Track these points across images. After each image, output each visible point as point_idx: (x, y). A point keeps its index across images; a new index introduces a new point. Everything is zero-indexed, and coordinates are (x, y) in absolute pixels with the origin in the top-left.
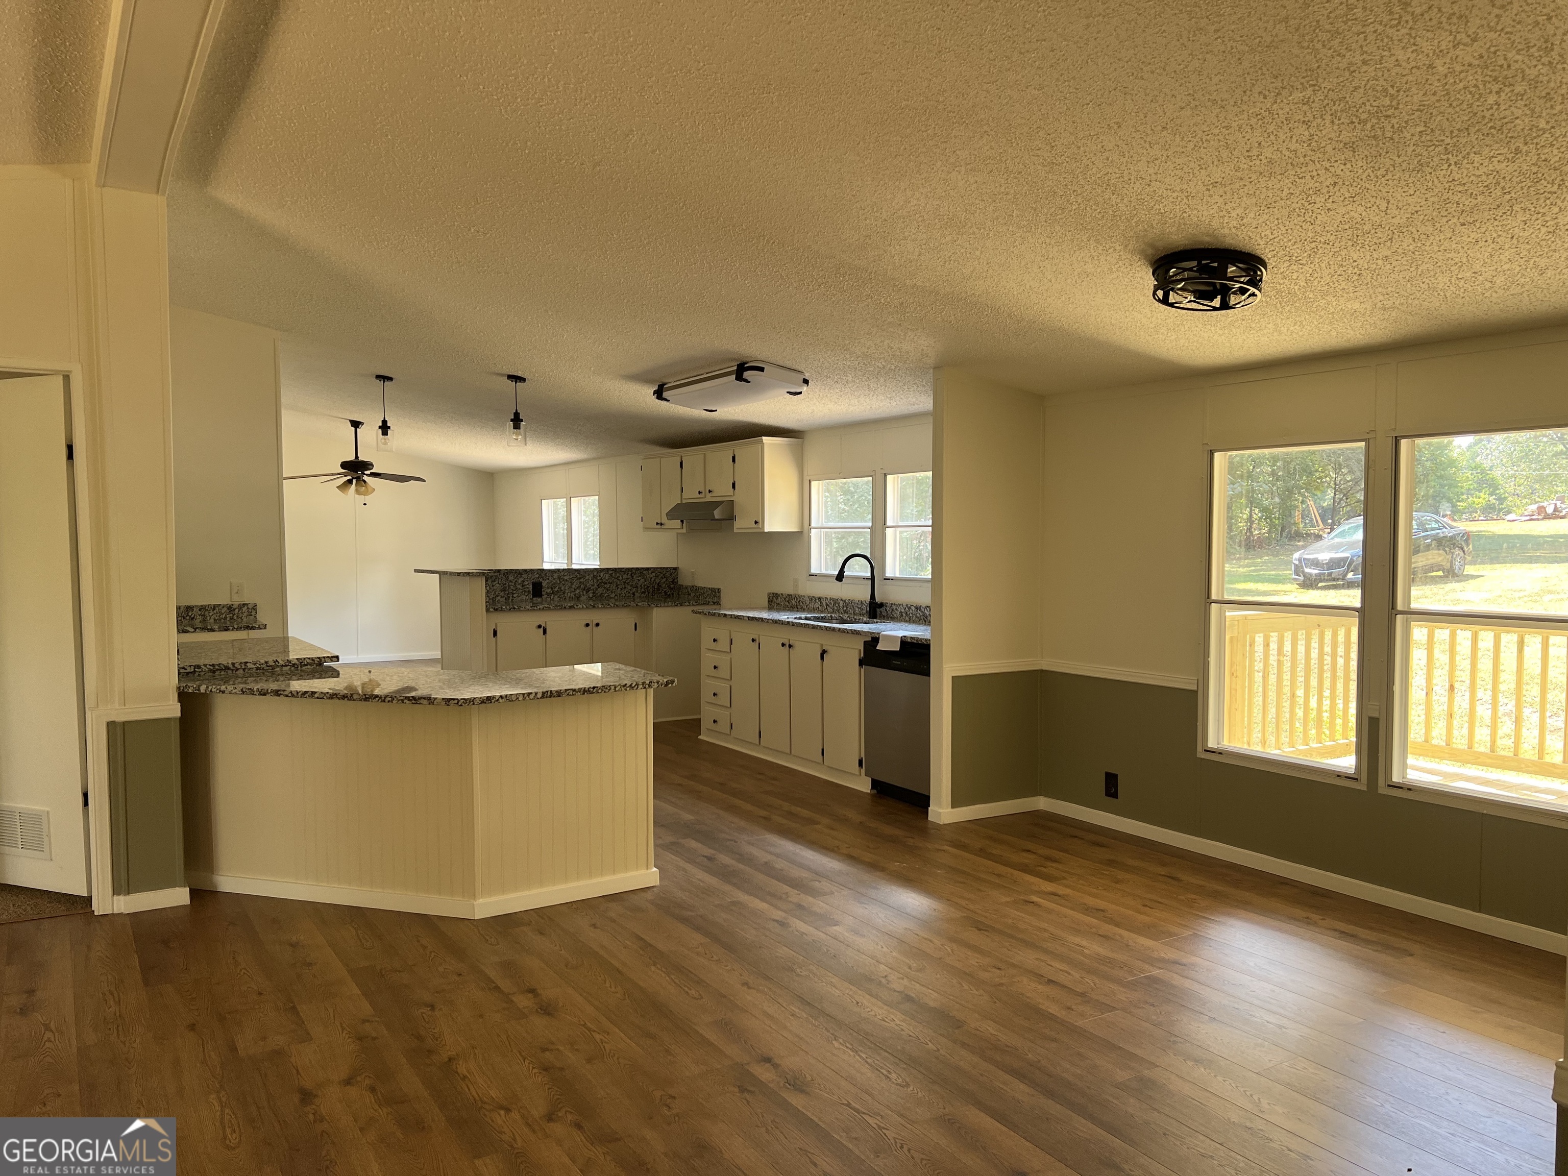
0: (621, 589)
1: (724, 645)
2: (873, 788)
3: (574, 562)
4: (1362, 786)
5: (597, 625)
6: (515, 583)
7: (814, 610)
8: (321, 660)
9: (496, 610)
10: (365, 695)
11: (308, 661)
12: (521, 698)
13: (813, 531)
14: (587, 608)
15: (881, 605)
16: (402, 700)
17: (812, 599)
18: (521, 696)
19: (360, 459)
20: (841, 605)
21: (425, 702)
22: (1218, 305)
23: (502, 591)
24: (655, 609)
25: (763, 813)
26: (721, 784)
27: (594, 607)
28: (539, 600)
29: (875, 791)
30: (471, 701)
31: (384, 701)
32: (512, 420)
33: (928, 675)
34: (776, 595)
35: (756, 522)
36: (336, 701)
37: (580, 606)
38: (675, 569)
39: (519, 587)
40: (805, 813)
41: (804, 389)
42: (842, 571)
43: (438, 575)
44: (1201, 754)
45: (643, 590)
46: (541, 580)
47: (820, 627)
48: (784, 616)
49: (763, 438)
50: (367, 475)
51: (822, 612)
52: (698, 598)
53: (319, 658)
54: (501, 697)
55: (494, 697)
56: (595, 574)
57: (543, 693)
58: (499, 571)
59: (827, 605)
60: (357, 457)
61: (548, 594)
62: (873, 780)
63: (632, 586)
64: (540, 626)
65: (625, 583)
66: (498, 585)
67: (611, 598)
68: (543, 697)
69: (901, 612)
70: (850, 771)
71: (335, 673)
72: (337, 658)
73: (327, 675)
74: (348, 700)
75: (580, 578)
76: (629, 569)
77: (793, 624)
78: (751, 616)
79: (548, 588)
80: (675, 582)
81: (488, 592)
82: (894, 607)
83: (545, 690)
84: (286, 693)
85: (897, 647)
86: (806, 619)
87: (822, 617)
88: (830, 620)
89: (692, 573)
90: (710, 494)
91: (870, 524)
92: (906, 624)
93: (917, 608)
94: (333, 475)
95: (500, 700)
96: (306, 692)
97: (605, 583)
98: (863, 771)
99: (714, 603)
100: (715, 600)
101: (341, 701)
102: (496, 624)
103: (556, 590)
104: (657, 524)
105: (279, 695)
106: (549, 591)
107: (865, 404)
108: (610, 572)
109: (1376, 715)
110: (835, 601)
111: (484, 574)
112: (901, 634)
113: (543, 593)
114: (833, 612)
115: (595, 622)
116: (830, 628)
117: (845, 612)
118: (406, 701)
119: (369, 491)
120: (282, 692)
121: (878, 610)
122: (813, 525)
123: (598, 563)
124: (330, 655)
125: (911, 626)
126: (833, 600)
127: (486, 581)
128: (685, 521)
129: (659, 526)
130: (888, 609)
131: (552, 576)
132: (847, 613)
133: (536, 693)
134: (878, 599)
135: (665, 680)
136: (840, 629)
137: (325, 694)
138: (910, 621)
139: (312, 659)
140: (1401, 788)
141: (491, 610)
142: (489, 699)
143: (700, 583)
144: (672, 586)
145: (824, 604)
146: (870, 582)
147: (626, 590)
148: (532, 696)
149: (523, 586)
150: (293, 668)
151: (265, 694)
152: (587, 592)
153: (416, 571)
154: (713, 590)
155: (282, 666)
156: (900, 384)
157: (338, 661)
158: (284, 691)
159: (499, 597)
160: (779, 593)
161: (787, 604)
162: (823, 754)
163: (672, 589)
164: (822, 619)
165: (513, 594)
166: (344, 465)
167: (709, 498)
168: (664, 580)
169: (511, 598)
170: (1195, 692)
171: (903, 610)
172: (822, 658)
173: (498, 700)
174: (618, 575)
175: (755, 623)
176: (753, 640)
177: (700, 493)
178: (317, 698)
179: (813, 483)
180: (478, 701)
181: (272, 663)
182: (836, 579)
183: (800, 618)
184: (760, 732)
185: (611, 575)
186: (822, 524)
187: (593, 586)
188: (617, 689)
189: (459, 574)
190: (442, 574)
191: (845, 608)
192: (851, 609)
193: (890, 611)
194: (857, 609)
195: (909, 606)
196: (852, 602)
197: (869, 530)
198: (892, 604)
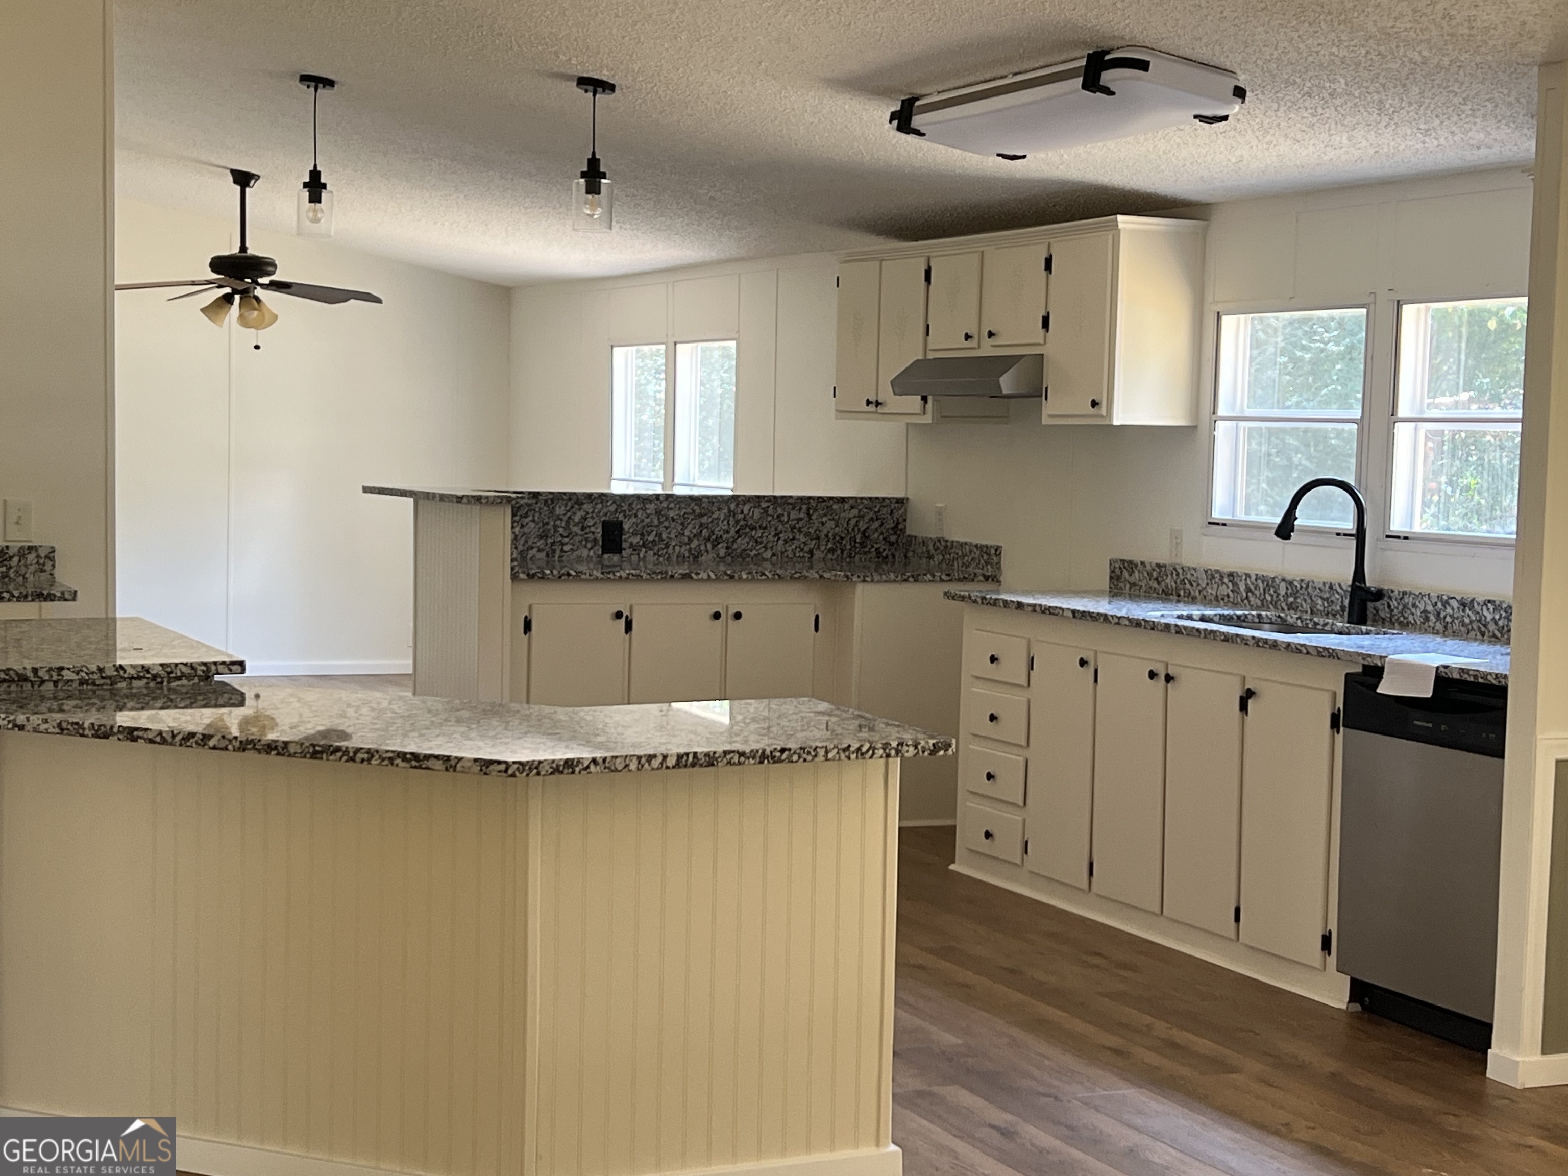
0: (786, 541)
1: (1012, 668)
2: (1354, 999)
3: (677, 481)
5: (738, 616)
6: (567, 522)
7: (1217, 600)
8: (209, 670)
9: (531, 577)
10: (314, 746)
11: (184, 669)
12: (633, 766)
13: (1220, 424)
14: (718, 579)
15: (1379, 595)
16: (391, 759)
17: (1212, 575)
18: (635, 760)
19: (251, 251)
20: (1282, 592)
21: (438, 765)
23: (541, 537)
24: (860, 587)
25: (1113, 1041)
26: (1012, 971)
27: (732, 577)
28: (616, 558)
29: (1357, 1007)
30: (531, 768)
31: (352, 759)
32: (583, 175)
33: (1501, 754)
34: (1130, 565)
35: (1094, 404)
36: (250, 755)
37: (703, 575)
38: (901, 501)
39: (576, 529)
40: (1204, 1045)
41: (1235, 109)
42: (1290, 516)
43: (411, 501)
45: (830, 545)
46: (621, 517)
47: (1243, 638)
48: (1154, 612)
49: (1120, 218)
50: (263, 286)
51: (1235, 605)
52: (950, 564)
53: (205, 664)
54: (594, 761)
55: (579, 761)
56: (733, 506)
57: (680, 757)
58: (535, 495)
59: (1248, 590)
60: (243, 248)
61: (635, 548)
62: (1354, 983)
63: (807, 534)
64: (619, 615)
65: (793, 528)
66: (532, 525)
67: (765, 560)
68: (677, 765)
69: (1425, 612)
70: (1299, 959)
71: (237, 699)
72: (241, 664)
73: (221, 701)
74: (278, 754)
75: (701, 515)
76: (801, 499)
77: (1179, 630)
78: (1081, 609)
79: (634, 534)
80: (898, 528)
81: (515, 539)
82: (1408, 600)
83: (682, 751)
84: (150, 735)
85: (1427, 692)
86: (1203, 619)
87: (1239, 617)
88: (1258, 623)
89: (940, 512)
90: (992, 341)
91: (1357, 414)
92: (1439, 639)
93: (1463, 604)
94: (193, 283)
95: (592, 767)
96: (192, 735)
97: (753, 528)
98: (1332, 960)
99: (987, 578)
100: (989, 571)
101: (263, 756)
102: (530, 607)
103: (651, 538)
104: (868, 403)
105: (135, 739)
106: (636, 540)
107: (1364, 143)
108: (764, 505)
110: (1269, 583)
111: (509, 500)
112: (1435, 660)
113: (624, 545)
114: (1263, 606)
115: (733, 611)
116: (1266, 641)
117: (1290, 607)
118: (398, 761)
119: (268, 320)
120: (141, 734)
121: (1370, 605)
122: (1221, 412)
123: (731, 485)
124: (227, 660)
125: (1451, 644)
126: (1264, 579)
127: (514, 515)
128: (930, 399)
129: (872, 408)
130: (1394, 603)
131: (645, 509)
132: (1296, 610)
133: (665, 757)
134: (1371, 582)
135: (932, 741)
136: (1289, 645)
137: (230, 741)
138: (1447, 631)
139: (192, 666)
141: (522, 576)
142: (570, 764)
143: (957, 535)
144: (893, 538)
145: (1242, 587)
146: (1353, 542)
147: (796, 543)
148: (656, 763)
149: (583, 529)
150: (152, 684)
151: (106, 736)
152: (714, 547)
153: (366, 490)
154: (984, 550)
155: (132, 678)
156: (1456, 100)
157: (243, 671)
158: (146, 730)
159: (535, 550)
160: (1137, 559)
161: (1155, 585)
162: (1237, 919)
163: (892, 544)
164: (1240, 622)
165: (563, 544)
166: (218, 264)
167: (987, 349)
168: (876, 524)
169: (558, 552)
171: (1430, 608)
172: (1244, 707)
173: (588, 767)
174: (780, 511)
175: (1089, 624)
176: (1083, 663)
177: (967, 337)
178: (214, 748)
179: (1225, 319)
180: (546, 768)
181: (110, 672)
182: (1278, 534)
183: (1190, 617)
184: (1091, 865)
185: (765, 510)
186: (1242, 410)
187: (728, 532)
188: (830, 756)
189: (459, 499)
190: (421, 498)
191: (1291, 599)
192: (1305, 600)
193: (1400, 608)
194: (1320, 602)
195: (1445, 598)
196: (1307, 587)
197: (1355, 426)
198: (1404, 593)
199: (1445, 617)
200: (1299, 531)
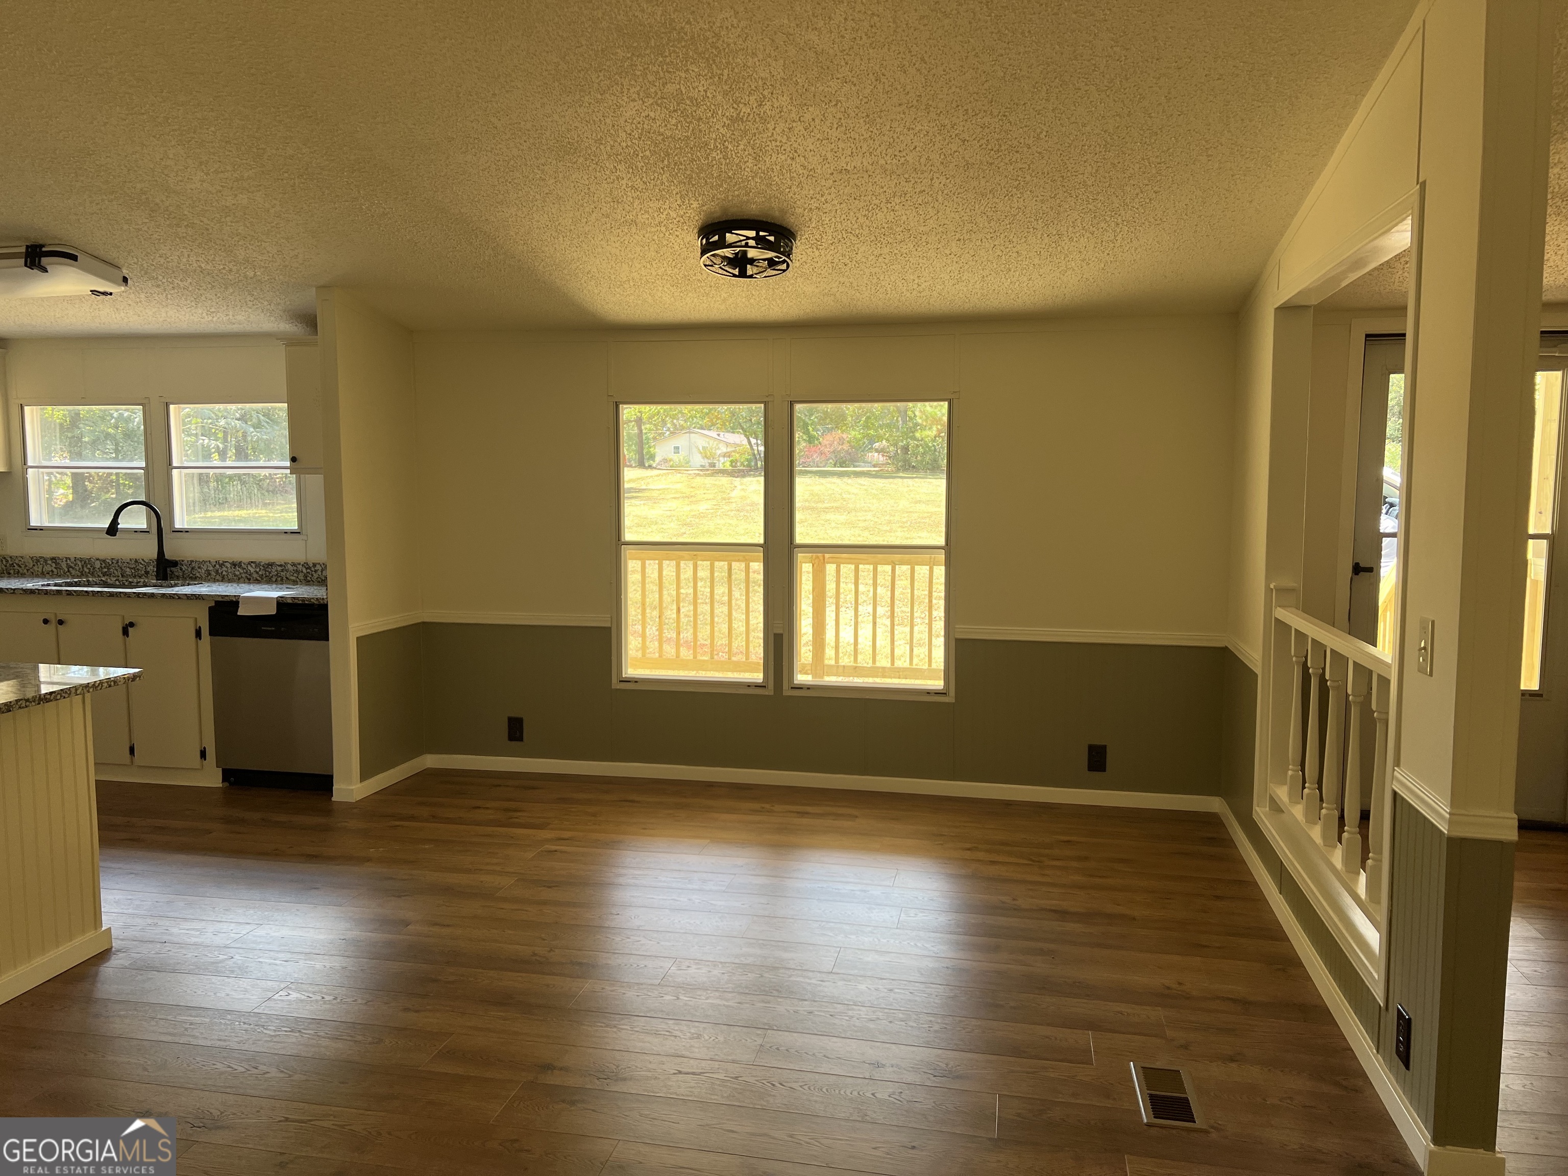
2: (224, 781)
4: (770, 691)
7: (43, 574)
13: (31, 470)
15: (175, 564)
20: (97, 566)
22: (737, 274)
29: (227, 784)
33: (328, 640)
41: (119, 289)
42: (115, 522)
44: (615, 685)
47: (125, 593)
59: (69, 567)
62: (226, 771)
69: (207, 570)
70: (184, 766)
77: (69, 593)
82: (195, 565)
85: (273, 612)
91: (143, 464)
93: (234, 565)
109: (780, 631)
112: (275, 594)
114: (83, 575)
116: (145, 594)
117: (105, 574)
121: (168, 569)
122: (32, 464)
126: (81, 560)
130: (184, 568)
134: (169, 557)
136: (164, 595)
140: (802, 688)
145: (64, 566)
146: (155, 535)
170: (609, 629)
171: (211, 568)
172: (125, 632)
179: (28, 408)
186: (47, 463)
191: (106, 570)
192: (117, 570)
193: (190, 569)
194: (128, 570)
195: (221, 562)
196: (118, 562)
197: (143, 471)
198: (192, 561)
199: (222, 572)
200: (121, 531)
